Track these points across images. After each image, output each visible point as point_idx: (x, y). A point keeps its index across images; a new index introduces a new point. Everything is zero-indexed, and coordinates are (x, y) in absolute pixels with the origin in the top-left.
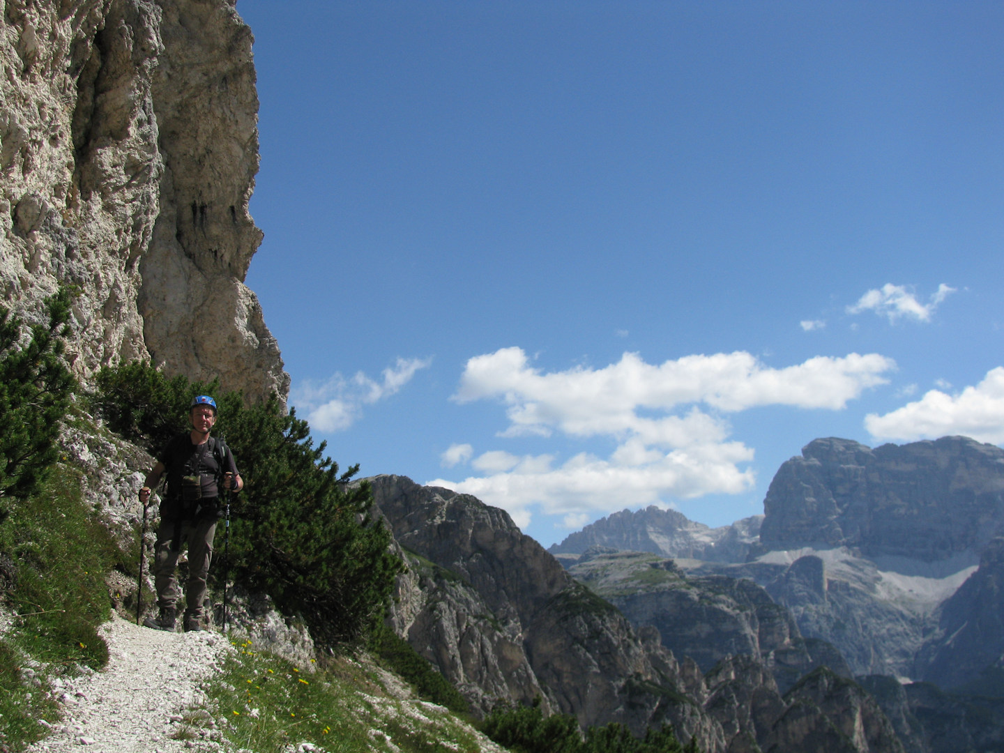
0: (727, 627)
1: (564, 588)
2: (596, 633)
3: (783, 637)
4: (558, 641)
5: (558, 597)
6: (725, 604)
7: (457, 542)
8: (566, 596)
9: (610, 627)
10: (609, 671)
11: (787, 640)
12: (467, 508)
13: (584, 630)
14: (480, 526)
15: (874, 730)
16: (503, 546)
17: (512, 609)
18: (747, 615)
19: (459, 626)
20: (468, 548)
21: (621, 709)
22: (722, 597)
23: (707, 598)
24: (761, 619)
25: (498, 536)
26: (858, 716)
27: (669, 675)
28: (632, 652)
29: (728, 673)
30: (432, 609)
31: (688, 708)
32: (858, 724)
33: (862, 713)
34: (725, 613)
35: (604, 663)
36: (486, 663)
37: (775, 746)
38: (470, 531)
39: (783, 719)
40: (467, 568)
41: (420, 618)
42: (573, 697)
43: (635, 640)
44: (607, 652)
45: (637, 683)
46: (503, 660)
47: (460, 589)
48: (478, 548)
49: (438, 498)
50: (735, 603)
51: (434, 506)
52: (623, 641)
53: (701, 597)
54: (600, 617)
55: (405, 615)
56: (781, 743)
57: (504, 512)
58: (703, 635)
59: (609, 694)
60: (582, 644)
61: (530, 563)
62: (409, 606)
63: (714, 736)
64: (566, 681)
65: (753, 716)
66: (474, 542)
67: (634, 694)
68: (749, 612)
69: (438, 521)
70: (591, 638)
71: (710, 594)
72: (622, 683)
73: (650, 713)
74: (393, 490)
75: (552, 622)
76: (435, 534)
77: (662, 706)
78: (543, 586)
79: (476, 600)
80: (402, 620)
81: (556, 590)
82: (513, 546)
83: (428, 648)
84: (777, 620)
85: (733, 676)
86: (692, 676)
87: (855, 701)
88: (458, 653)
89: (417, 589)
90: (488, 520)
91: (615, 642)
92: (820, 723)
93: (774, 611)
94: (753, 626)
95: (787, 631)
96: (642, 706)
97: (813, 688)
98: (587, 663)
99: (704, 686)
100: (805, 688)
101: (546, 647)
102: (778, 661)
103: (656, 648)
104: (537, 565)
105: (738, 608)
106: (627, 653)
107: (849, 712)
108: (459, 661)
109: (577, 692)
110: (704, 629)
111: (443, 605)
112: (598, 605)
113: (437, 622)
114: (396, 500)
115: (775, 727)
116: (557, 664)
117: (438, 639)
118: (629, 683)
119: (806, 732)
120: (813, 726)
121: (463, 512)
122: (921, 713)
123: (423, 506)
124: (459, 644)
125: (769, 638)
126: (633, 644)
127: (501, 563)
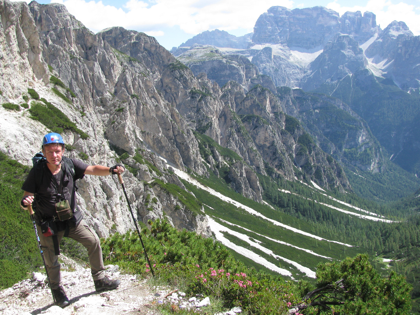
0: (235, 71)
1: (172, 62)
2: (182, 76)
3: (254, 74)
4: (170, 78)
5: (171, 65)
6: (235, 64)
7: (139, 48)
8: (173, 64)
9: (186, 74)
10: (185, 88)
11: (255, 75)
12: (142, 37)
13: (178, 75)
14: (146, 43)
15: (273, 104)
16: (153, 49)
17: (156, 69)
18: (242, 67)
19: (132, 76)
20: (142, 50)
21: (189, 98)
22: (234, 62)
23: (229, 62)
24: (246, 68)
25: (152, 46)
26: (268, 100)
27: (208, 88)
28: (193, 81)
29: (228, 87)
30: (124, 72)
31: (209, 98)
32: (268, 102)
33: (270, 99)
34: (234, 67)
35: (184, 85)
36: (140, 87)
37: (241, 109)
38: (143, 44)
39: (244, 101)
40: (143, 57)
41: (121, 75)
42: (175, 95)
43: (194, 78)
44: (185, 81)
45: (194, 91)
46: (146, 86)
47: (137, 64)
48: (145, 49)
49: (132, 34)
50: (238, 64)
51: (131, 36)
52: (190, 78)
53: (227, 61)
54: (183, 71)
55: (116, 74)
56: (243, 108)
57: (154, 38)
58: (227, 74)
59: (186, 94)
60: (177, 79)
61: (162, 54)
62: (118, 71)
63: (219, 106)
64: (173, 90)
65: (235, 100)
66: (144, 48)
67: (193, 94)
68: (242, 66)
69: (133, 41)
70: (180, 77)
71: (230, 61)
72: (190, 91)
73: (198, 99)
74: (118, 31)
75: (168, 73)
76: (132, 46)
77: (202, 97)
78: (166, 61)
79: (142, 67)
80: (115, 75)
81: (170, 63)
82: (156, 49)
83: (123, 83)
84: (252, 69)
85: (230, 88)
86: (216, 88)
87: (268, 95)
88: (131, 84)
89: (120, 66)
90: (149, 41)
91: (188, 78)
92: (254, 102)
93: (251, 66)
94: (243, 71)
95: (255, 73)
96: (196, 98)
97: (255, 91)
98: (179, 85)
99: (220, 91)
100: (253, 91)
101: (167, 80)
102: (251, 82)
103: (205, 79)
104: (164, 55)
105: (238, 65)
106: (191, 81)
107: (265, 98)
108: (132, 87)
109: (176, 94)
110: (228, 72)
111: (127, 71)
112: (182, 67)
113: (125, 75)
114: (119, 35)
115: (241, 103)
116: (170, 85)
117: (125, 80)
118: (192, 91)
119: (250, 104)
120: (252, 103)
121: (140, 38)
122: (297, 98)
123: (128, 37)
124: (132, 82)
125: (249, 75)
126: (193, 79)
127: (153, 54)
